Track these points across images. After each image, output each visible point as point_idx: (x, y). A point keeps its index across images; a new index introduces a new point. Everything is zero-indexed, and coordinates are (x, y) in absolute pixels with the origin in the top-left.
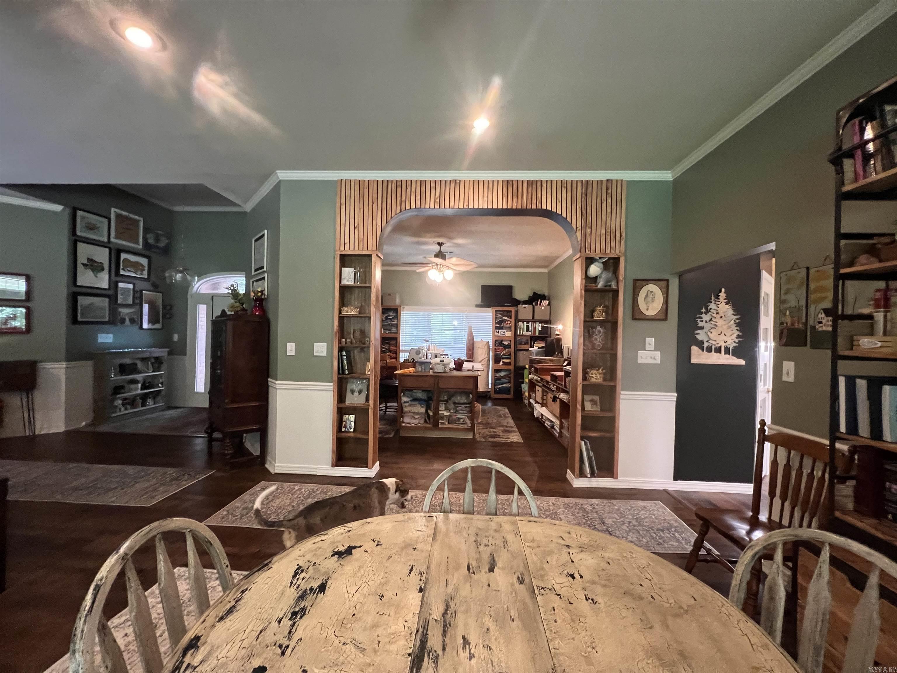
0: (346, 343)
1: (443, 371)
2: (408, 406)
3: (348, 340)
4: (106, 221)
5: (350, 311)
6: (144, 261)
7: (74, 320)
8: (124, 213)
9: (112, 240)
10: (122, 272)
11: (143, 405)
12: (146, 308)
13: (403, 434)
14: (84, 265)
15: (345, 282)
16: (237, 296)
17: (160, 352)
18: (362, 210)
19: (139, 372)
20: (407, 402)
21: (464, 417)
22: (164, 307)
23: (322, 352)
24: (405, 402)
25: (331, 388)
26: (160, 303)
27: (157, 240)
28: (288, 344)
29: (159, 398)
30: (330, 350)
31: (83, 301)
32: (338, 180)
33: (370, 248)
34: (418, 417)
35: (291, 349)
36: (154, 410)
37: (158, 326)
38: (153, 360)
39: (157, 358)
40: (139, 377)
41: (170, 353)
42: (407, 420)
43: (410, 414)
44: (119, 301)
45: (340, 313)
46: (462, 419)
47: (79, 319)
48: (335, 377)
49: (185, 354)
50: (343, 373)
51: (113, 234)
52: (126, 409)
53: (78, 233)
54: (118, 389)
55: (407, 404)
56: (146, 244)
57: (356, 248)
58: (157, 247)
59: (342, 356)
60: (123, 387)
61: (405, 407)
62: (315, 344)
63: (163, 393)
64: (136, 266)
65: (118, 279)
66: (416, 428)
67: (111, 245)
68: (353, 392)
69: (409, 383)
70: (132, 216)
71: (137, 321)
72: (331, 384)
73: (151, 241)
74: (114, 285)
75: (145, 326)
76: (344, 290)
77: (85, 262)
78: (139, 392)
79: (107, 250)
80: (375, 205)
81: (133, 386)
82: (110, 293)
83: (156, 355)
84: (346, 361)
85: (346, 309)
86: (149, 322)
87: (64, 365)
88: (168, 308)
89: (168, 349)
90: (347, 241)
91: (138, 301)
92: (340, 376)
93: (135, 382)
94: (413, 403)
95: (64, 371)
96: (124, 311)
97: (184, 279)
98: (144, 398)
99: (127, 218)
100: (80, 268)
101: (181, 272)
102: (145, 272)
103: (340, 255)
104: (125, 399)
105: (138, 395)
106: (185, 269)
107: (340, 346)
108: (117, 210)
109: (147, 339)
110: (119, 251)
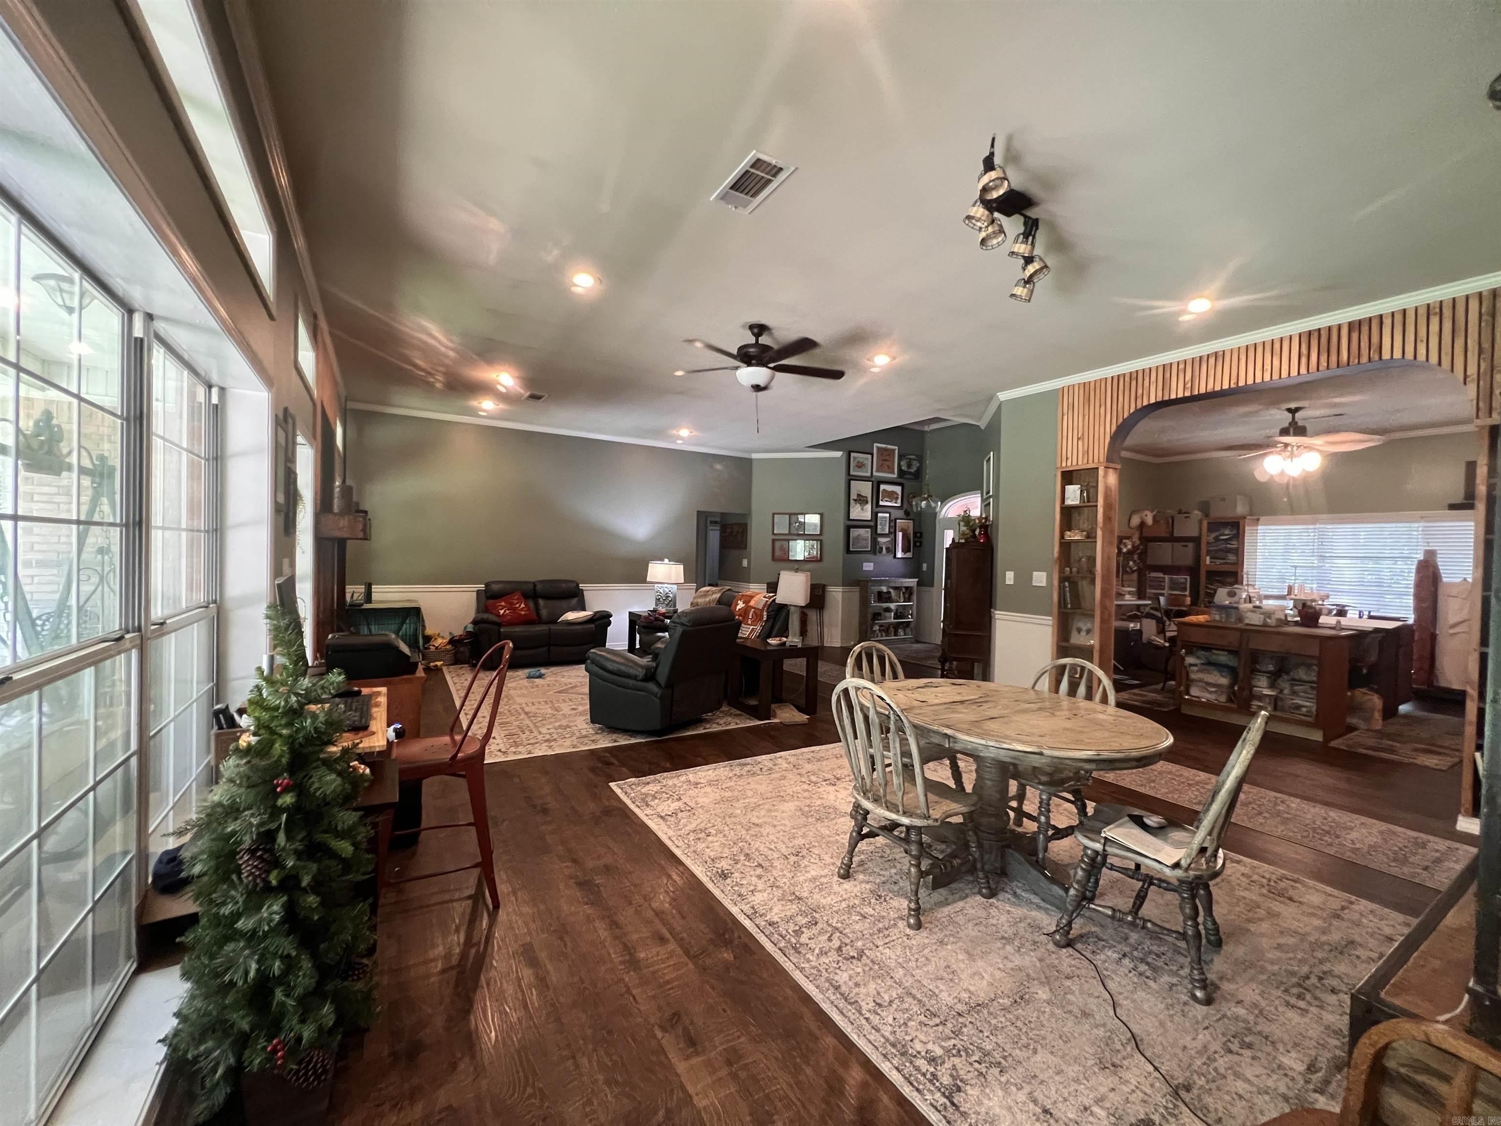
0: (1071, 572)
1: (1261, 623)
2: (1197, 671)
3: (1074, 570)
4: (869, 456)
5: (1073, 536)
6: (898, 489)
7: (848, 551)
8: (884, 446)
9: (875, 474)
10: (881, 503)
11: (895, 635)
12: (900, 535)
13: (1186, 710)
14: (855, 500)
15: (1069, 502)
16: (969, 522)
17: (912, 582)
18: (1087, 417)
19: (892, 602)
20: (1195, 665)
21: (1308, 704)
22: (915, 534)
23: (1041, 582)
24: (1191, 665)
25: (1051, 623)
26: (911, 531)
27: (909, 466)
28: (1007, 573)
29: (908, 630)
30: (1049, 579)
31: (854, 532)
32: (1057, 390)
33: (1096, 460)
34: (1214, 689)
35: (1010, 577)
36: (904, 640)
37: (909, 555)
38: (904, 590)
39: (907, 588)
40: (892, 606)
41: (919, 584)
42: (1195, 691)
43: (1200, 684)
44: (879, 531)
45: (1062, 536)
46: (1305, 706)
47: (851, 549)
48: (1055, 610)
49: (932, 585)
50: (1066, 607)
51: (874, 469)
52: (882, 636)
53: (852, 473)
54: (876, 616)
55: (1195, 668)
56: (901, 473)
57: (1080, 463)
58: (910, 473)
59: (1064, 587)
60: (879, 614)
61: (1193, 671)
62: (1035, 573)
63: (912, 625)
64: (891, 496)
65: (879, 509)
66: (1209, 706)
67: (873, 479)
68: (1079, 631)
69: (1197, 637)
70: (889, 447)
71: (892, 550)
72: (1050, 618)
73: (904, 468)
74: (875, 515)
75: (899, 554)
76: (1068, 513)
77: (855, 498)
78: (892, 620)
79: (870, 483)
80: (1103, 408)
81: (887, 614)
82: (872, 524)
83: (907, 585)
84: (1068, 594)
85: (1068, 533)
86: (903, 551)
87: (840, 589)
88: (918, 535)
89: (916, 580)
90: (1069, 455)
91: (892, 530)
92: (1062, 610)
93: (888, 610)
94: (1206, 667)
95: (840, 594)
96: (882, 540)
97: (928, 505)
98: (897, 626)
99: (886, 450)
100: (852, 502)
101: (925, 499)
102: (899, 501)
103: (1063, 473)
104: (881, 626)
105: (890, 624)
106: (930, 496)
107: (1062, 575)
108: (879, 445)
109: (900, 567)
110: (880, 482)
